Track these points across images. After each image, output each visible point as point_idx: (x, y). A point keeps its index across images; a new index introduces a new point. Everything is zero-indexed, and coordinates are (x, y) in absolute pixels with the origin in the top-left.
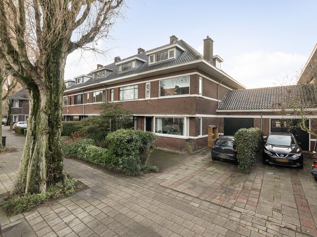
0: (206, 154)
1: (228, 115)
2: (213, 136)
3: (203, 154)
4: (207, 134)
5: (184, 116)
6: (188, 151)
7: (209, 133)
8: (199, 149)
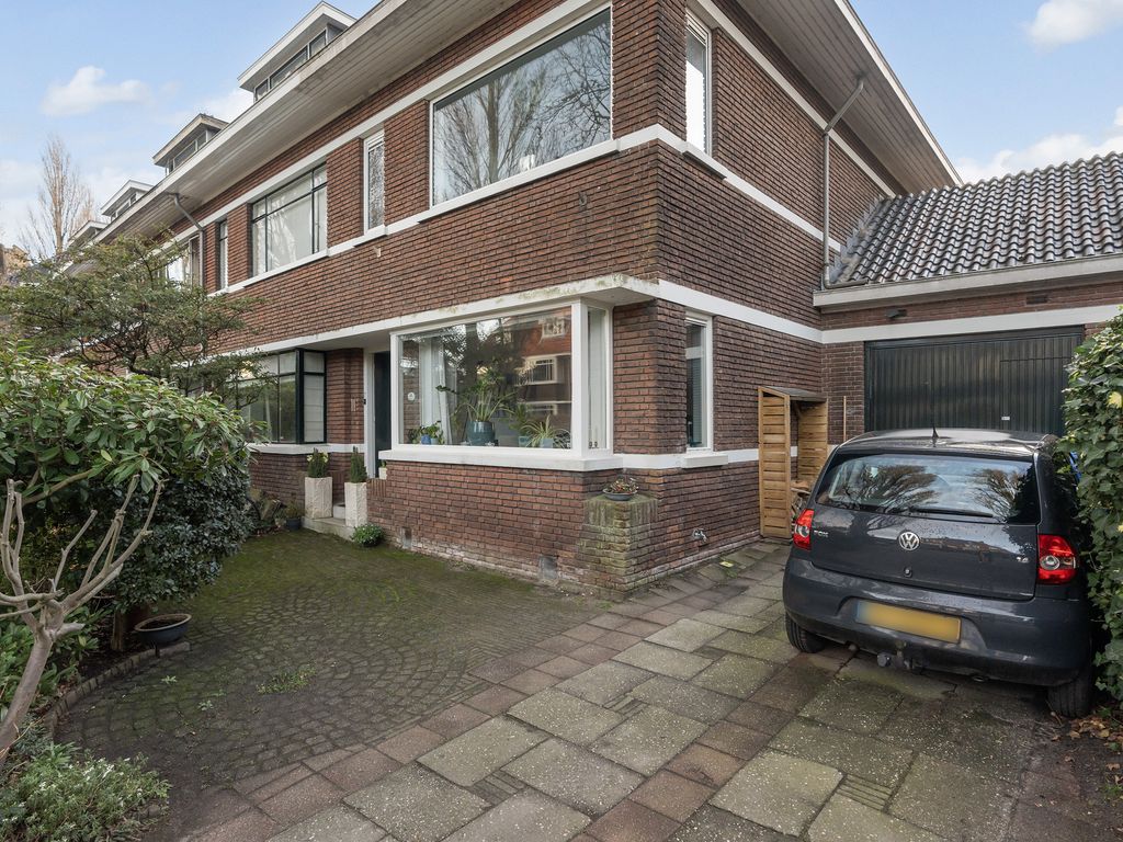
0: (745, 588)
1: (893, 320)
2: (795, 462)
3: (718, 587)
4: (752, 441)
5: (565, 289)
6: (599, 565)
7: (770, 438)
8: (689, 551)
